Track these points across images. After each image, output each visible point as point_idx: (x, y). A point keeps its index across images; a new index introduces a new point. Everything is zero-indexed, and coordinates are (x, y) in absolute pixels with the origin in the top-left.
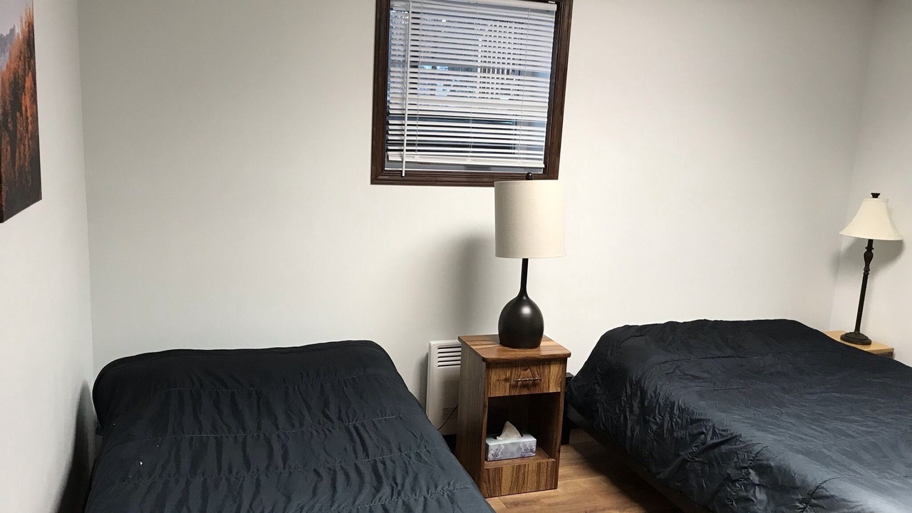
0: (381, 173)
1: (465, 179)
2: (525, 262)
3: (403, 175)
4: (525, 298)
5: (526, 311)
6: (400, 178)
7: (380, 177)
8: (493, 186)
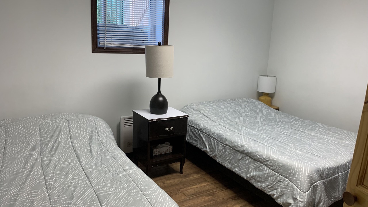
0: (96, 48)
1: (132, 51)
2: (160, 80)
3: (105, 49)
4: (160, 94)
5: (161, 99)
6: (104, 50)
7: (96, 50)
8: (145, 54)
